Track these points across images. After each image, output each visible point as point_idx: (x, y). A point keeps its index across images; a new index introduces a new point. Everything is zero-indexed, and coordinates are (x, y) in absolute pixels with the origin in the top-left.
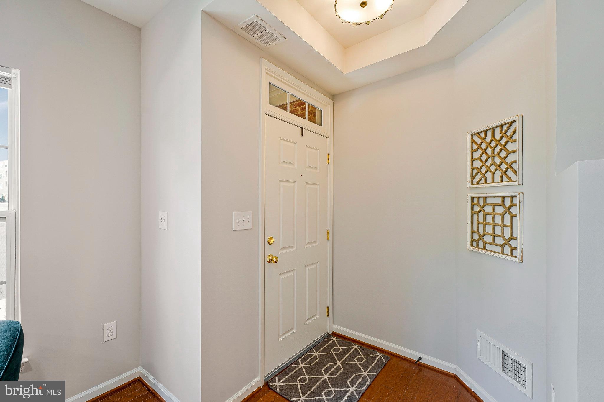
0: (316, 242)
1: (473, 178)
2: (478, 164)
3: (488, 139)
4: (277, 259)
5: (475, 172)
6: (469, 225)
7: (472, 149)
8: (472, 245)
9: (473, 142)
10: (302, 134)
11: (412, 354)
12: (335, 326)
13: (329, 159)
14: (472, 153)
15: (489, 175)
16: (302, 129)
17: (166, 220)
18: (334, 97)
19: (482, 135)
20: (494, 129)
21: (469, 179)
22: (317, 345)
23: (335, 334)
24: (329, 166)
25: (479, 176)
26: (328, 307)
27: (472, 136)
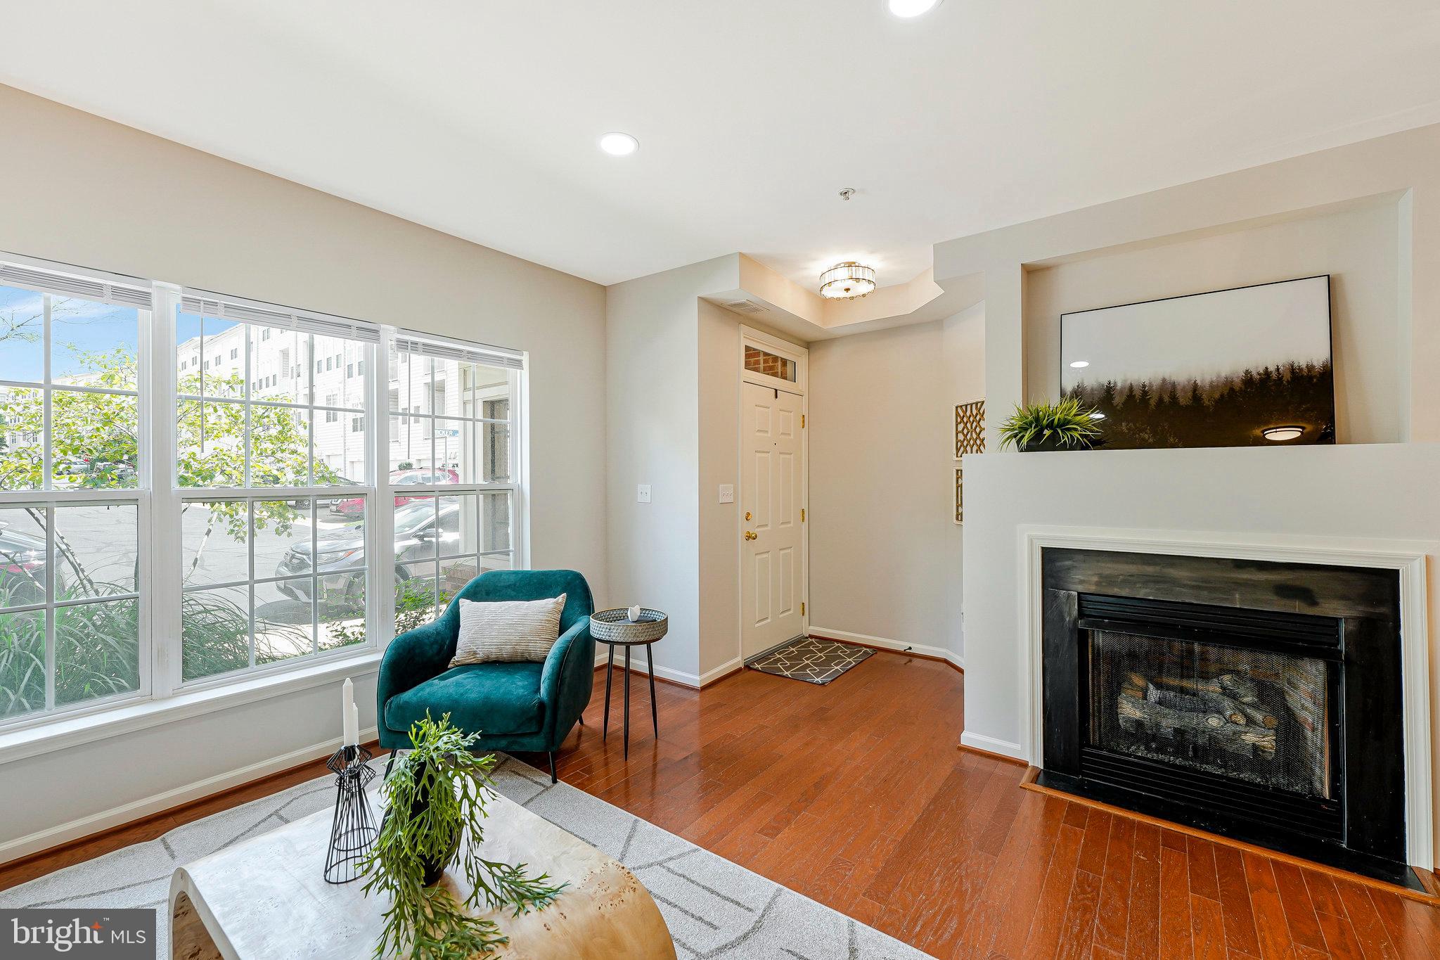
0: (789, 522)
1: (958, 450)
2: (961, 437)
3: (968, 413)
4: (756, 536)
5: (959, 444)
6: (955, 498)
7: (957, 421)
8: (957, 519)
9: (957, 414)
10: (776, 397)
11: (900, 645)
12: (811, 628)
13: (804, 421)
14: (957, 425)
15: (969, 448)
16: (776, 390)
17: (649, 494)
18: (810, 345)
19: (964, 408)
20: (972, 405)
21: (955, 452)
22: (794, 643)
23: (811, 636)
24: (803, 430)
25: (962, 449)
26: (803, 603)
27: (957, 408)
